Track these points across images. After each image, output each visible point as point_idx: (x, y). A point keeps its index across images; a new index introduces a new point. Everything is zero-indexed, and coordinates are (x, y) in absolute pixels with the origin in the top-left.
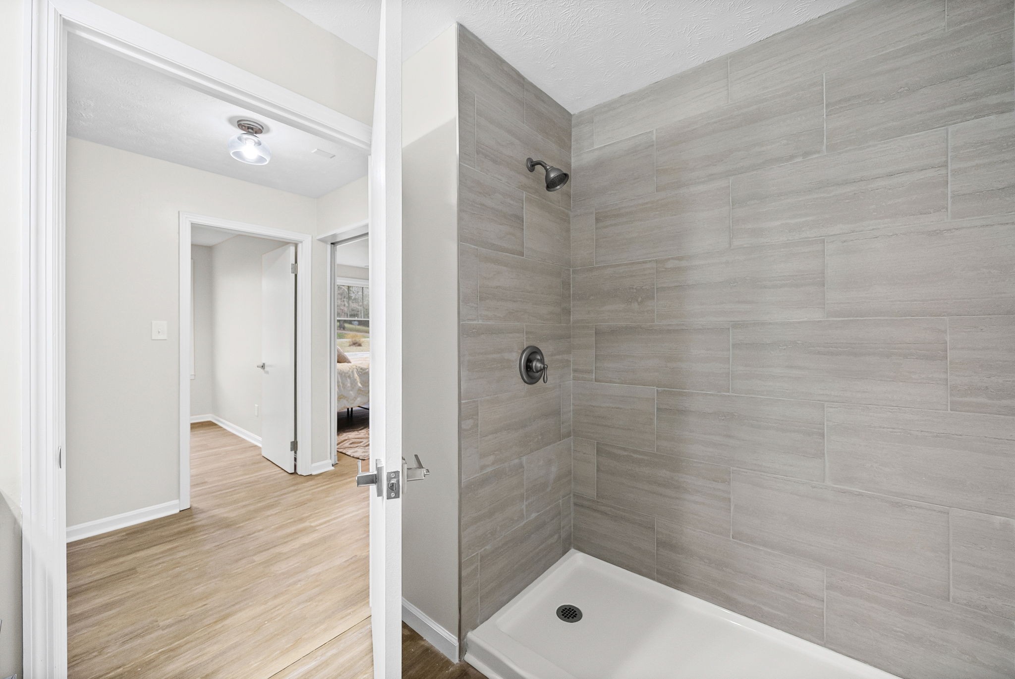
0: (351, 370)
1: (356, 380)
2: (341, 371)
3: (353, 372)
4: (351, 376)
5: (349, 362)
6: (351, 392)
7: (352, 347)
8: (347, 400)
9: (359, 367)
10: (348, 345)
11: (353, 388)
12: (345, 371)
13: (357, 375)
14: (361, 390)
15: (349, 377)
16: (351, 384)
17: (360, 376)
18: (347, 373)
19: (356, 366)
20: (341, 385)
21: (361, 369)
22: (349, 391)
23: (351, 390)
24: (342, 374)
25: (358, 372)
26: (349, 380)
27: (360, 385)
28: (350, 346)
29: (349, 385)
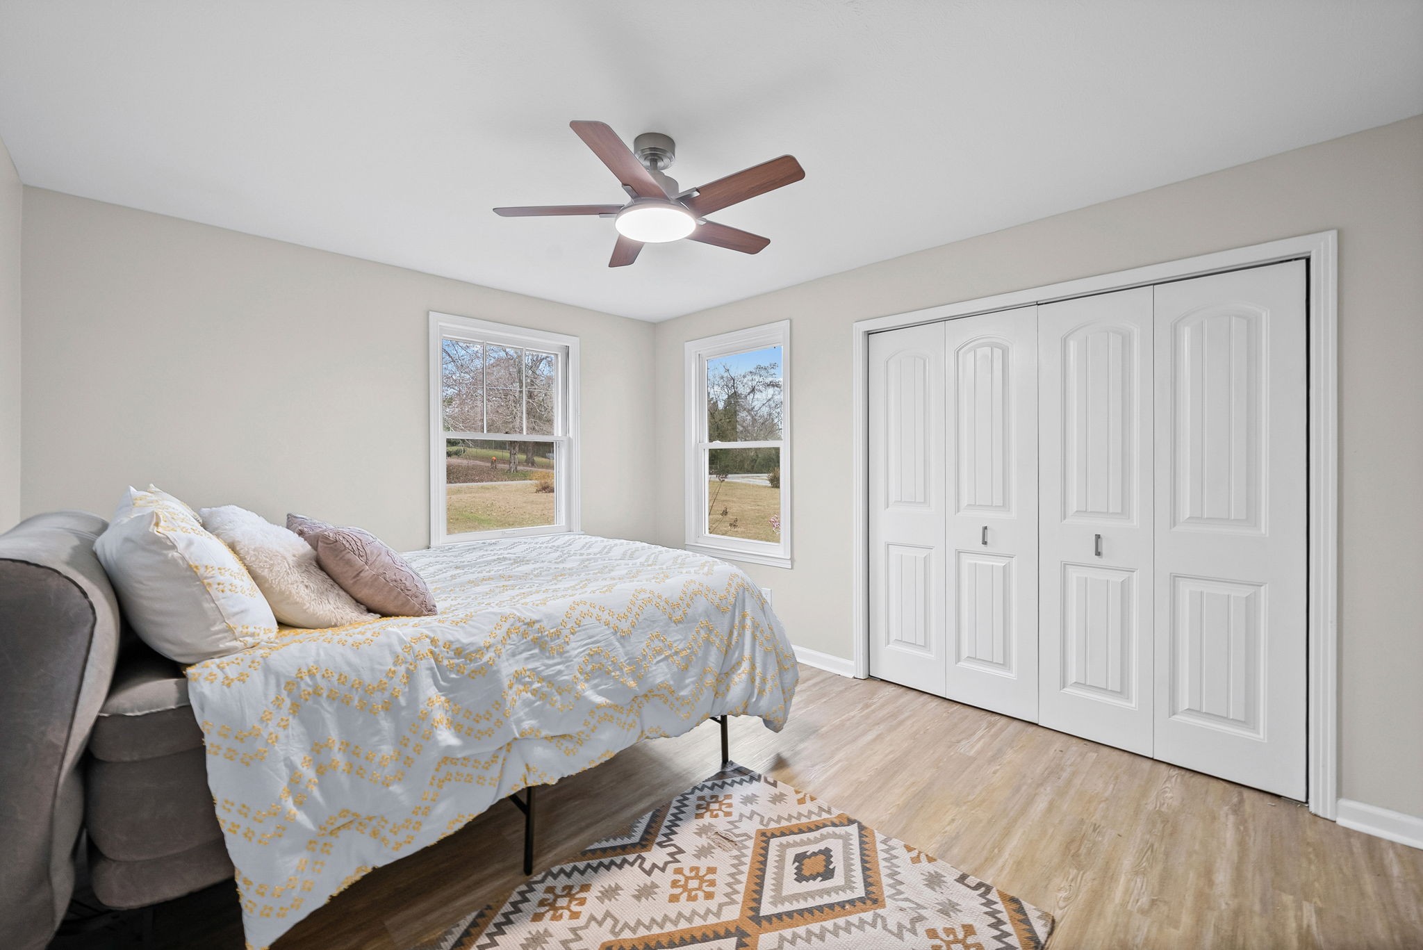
0: (402, 669)
1: (426, 716)
2: (342, 679)
3: (410, 675)
4: (402, 701)
5: (427, 609)
6: (395, 788)
7: (540, 494)
8: (375, 834)
9: (448, 644)
10: (535, 490)
11: (408, 762)
12: (367, 678)
13: (432, 692)
14: (454, 761)
15: (391, 706)
16: (401, 742)
17: (450, 689)
18: (381, 688)
19: (433, 641)
20: (339, 758)
21: (459, 653)
22: (387, 784)
23: (400, 777)
24: (346, 701)
25: (439, 672)
26: (386, 724)
27: (447, 737)
28: (538, 491)
29: (387, 750)
